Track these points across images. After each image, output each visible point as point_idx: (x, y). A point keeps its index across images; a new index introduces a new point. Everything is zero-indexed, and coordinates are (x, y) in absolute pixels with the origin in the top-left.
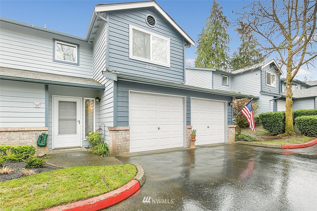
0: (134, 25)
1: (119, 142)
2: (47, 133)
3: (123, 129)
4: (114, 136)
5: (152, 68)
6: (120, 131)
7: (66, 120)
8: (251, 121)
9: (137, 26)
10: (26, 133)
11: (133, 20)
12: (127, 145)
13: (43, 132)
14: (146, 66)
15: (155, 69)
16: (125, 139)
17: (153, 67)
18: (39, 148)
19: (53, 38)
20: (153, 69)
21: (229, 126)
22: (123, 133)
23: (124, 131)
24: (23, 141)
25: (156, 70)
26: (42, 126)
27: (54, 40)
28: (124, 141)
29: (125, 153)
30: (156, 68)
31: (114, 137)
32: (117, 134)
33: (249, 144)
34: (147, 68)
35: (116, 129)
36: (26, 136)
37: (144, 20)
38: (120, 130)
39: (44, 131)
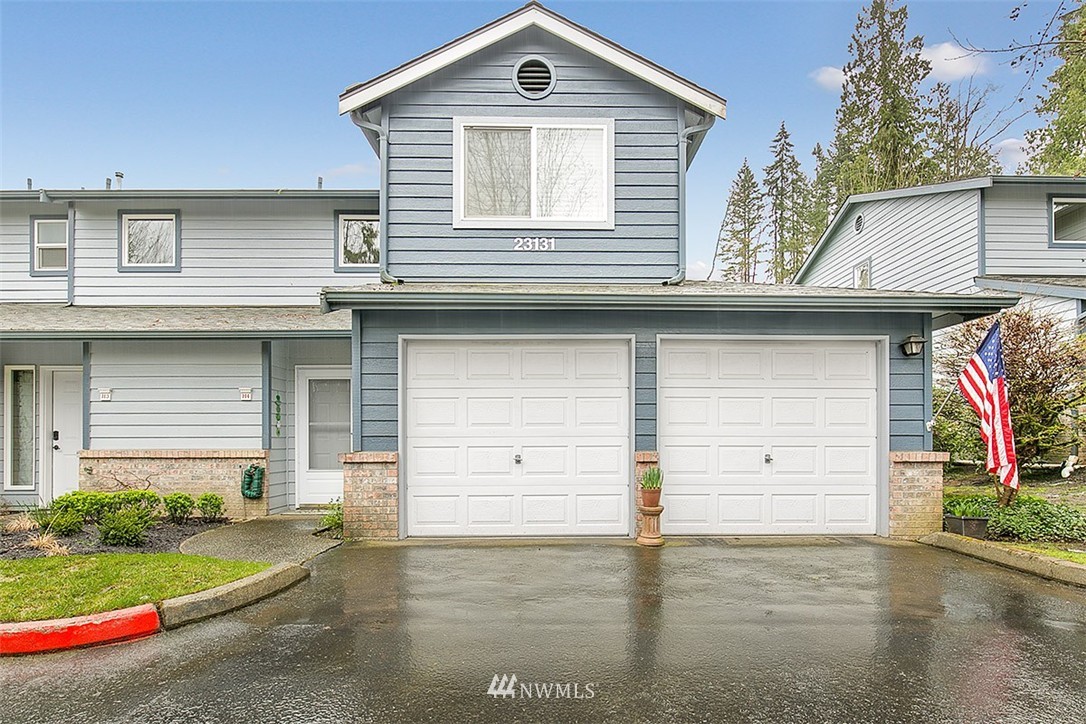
0: (472, 114)
1: (363, 499)
2: (263, 464)
3: (372, 460)
4: (348, 479)
5: (537, 245)
6: (365, 466)
7: (331, 430)
8: (994, 431)
9: (481, 115)
10: (224, 463)
11: (468, 99)
12: (389, 509)
13: (255, 462)
14: (516, 240)
15: (550, 247)
16: (381, 492)
17: (541, 240)
18: (248, 501)
19: (335, 211)
20: (542, 249)
21: (893, 454)
22: (377, 473)
23: (380, 467)
24: (217, 483)
25: (553, 249)
26: (254, 446)
27: (337, 213)
28: (379, 497)
29: (381, 534)
30: (553, 240)
31: (349, 482)
32: (356, 473)
33: (980, 554)
34: (516, 248)
35: (351, 458)
36: (222, 470)
37: (508, 86)
38: (365, 460)
39: (257, 458)
